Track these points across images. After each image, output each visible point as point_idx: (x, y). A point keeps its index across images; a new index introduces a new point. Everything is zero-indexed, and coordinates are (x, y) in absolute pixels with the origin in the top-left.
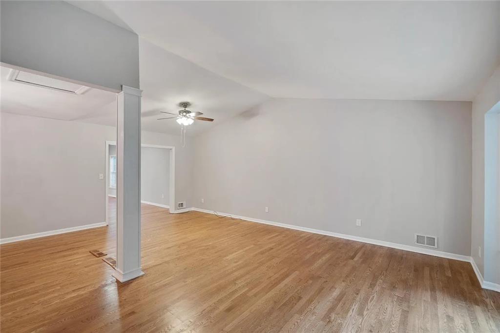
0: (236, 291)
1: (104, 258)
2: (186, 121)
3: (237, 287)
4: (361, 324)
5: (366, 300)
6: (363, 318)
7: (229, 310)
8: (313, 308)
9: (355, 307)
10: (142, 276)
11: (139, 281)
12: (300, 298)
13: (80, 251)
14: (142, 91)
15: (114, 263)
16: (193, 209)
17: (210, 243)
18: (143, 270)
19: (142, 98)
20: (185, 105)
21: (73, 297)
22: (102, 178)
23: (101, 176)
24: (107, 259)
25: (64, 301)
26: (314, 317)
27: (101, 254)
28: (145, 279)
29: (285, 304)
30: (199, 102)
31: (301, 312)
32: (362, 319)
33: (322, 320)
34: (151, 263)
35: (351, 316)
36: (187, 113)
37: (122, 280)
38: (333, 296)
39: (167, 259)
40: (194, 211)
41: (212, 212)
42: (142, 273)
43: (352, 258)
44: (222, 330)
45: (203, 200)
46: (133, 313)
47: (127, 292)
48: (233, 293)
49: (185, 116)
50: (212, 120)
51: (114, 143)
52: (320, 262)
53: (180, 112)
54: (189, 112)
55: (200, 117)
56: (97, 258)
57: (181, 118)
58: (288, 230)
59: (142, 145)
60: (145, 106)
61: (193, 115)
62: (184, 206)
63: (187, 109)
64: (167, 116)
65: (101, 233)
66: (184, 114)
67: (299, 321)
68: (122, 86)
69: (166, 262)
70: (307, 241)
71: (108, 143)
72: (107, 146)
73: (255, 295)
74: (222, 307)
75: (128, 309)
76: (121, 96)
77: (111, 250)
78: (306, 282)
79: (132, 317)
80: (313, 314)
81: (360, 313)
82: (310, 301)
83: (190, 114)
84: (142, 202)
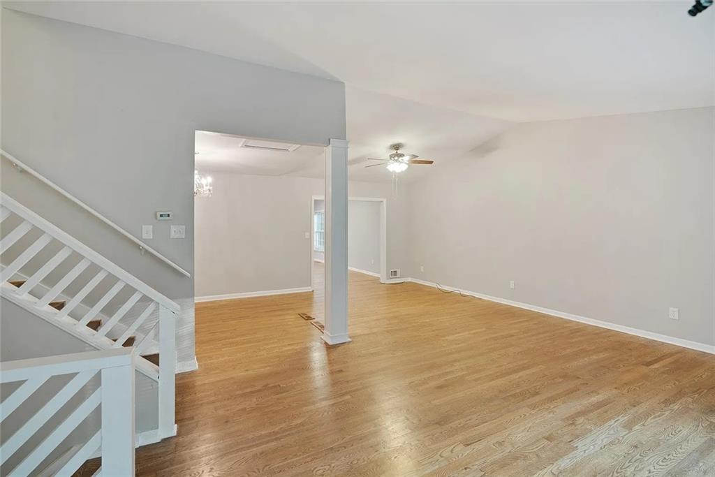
0: (452, 372)
1: (312, 321)
2: (398, 167)
3: (453, 369)
4: (623, 437)
5: (647, 415)
6: (629, 433)
7: (440, 387)
8: (553, 406)
9: (623, 419)
10: (350, 342)
11: (346, 346)
12: (537, 394)
13: (290, 312)
14: (349, 142)
15: (322, 327)
16: (409, 280)
17: (428, 321)
18: (350, 337)
19: (349, 149)
20: (397, 147)
21: (289, 350)
22: (308, 237)
23: (307, 234)
24: (315, 323)
25: (282, 352)
26: (551, 415)
27: (309, 318)
28: (351, 345)
29: (513, 396)
30: (413, 142)
31: (533, 407)
32: (627, 432)
33: (563, 420)
34: (359, 332)
35: (610, 426)
36: (399, 157)
37: (330, 342)
38: (590, 401)
39: (375, 330)
40: (410, 282)
41: (434, 285)
42: (350, 340)
43: (648, 364)
44: (430, 402)
45: (422, 267)
46: (341, 371)
47: (335, 354)
48: (447, 373)
49: (397, 161)
50: (431, 162)
51: (322, 197)
52: (585, 361)
53: (391, 156)
54: (402, 155)
55: (415, 161)
56: (305, 321)
57: (392, 163)
58: (544, 316)
59: (349, 198)
60: (352, 153)
61: (406, 158)
62: (398, 276)
63: (399, 152)
64: (372, 162)
65: (308, 298)
66: (396, 158)
67: (528, 414)
68: (329, 140)
69: (374, 333)
70: (572, 333)
71: (315, 197)
72: (313, 202)
73: (476, 380)
74: (433, 384)
75: (336, 367)
76: (329, 149)
77: (319, 314)
78: (553, 379)
79: (340, 375)
80: (550, 412)
81: (629, 426)
82: (551, 399)
83: (403, 158)
84: (349, 268)
